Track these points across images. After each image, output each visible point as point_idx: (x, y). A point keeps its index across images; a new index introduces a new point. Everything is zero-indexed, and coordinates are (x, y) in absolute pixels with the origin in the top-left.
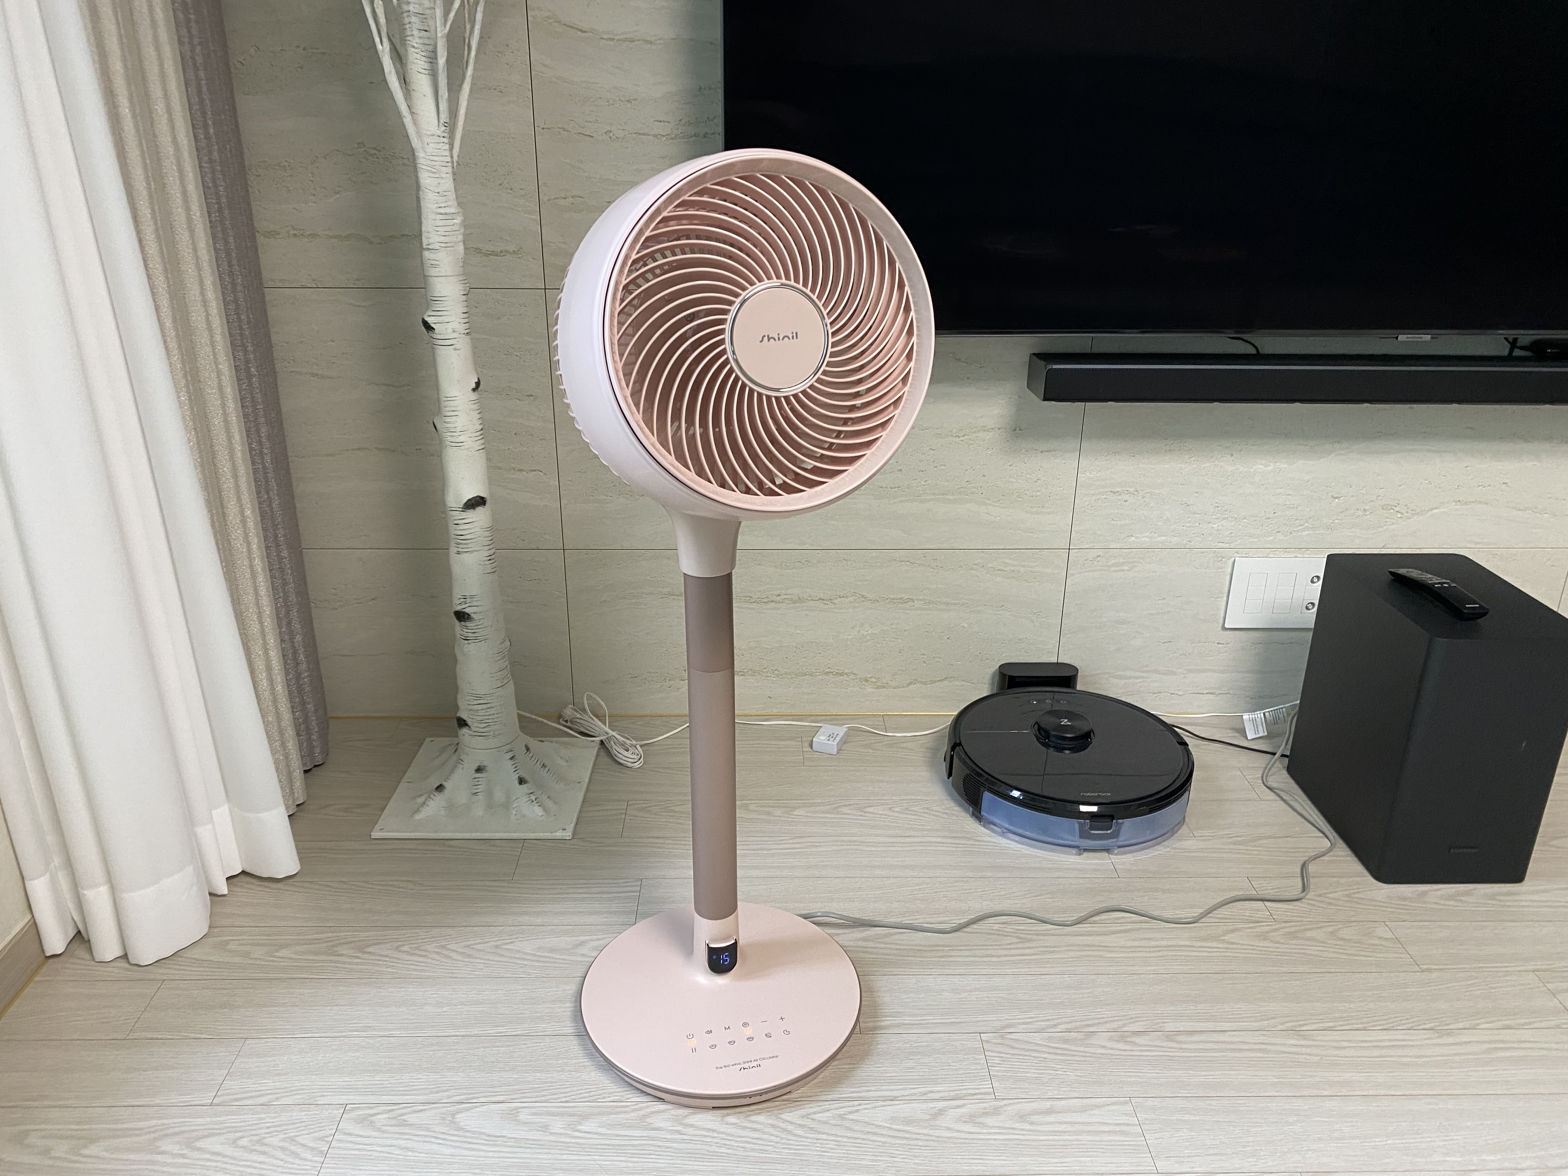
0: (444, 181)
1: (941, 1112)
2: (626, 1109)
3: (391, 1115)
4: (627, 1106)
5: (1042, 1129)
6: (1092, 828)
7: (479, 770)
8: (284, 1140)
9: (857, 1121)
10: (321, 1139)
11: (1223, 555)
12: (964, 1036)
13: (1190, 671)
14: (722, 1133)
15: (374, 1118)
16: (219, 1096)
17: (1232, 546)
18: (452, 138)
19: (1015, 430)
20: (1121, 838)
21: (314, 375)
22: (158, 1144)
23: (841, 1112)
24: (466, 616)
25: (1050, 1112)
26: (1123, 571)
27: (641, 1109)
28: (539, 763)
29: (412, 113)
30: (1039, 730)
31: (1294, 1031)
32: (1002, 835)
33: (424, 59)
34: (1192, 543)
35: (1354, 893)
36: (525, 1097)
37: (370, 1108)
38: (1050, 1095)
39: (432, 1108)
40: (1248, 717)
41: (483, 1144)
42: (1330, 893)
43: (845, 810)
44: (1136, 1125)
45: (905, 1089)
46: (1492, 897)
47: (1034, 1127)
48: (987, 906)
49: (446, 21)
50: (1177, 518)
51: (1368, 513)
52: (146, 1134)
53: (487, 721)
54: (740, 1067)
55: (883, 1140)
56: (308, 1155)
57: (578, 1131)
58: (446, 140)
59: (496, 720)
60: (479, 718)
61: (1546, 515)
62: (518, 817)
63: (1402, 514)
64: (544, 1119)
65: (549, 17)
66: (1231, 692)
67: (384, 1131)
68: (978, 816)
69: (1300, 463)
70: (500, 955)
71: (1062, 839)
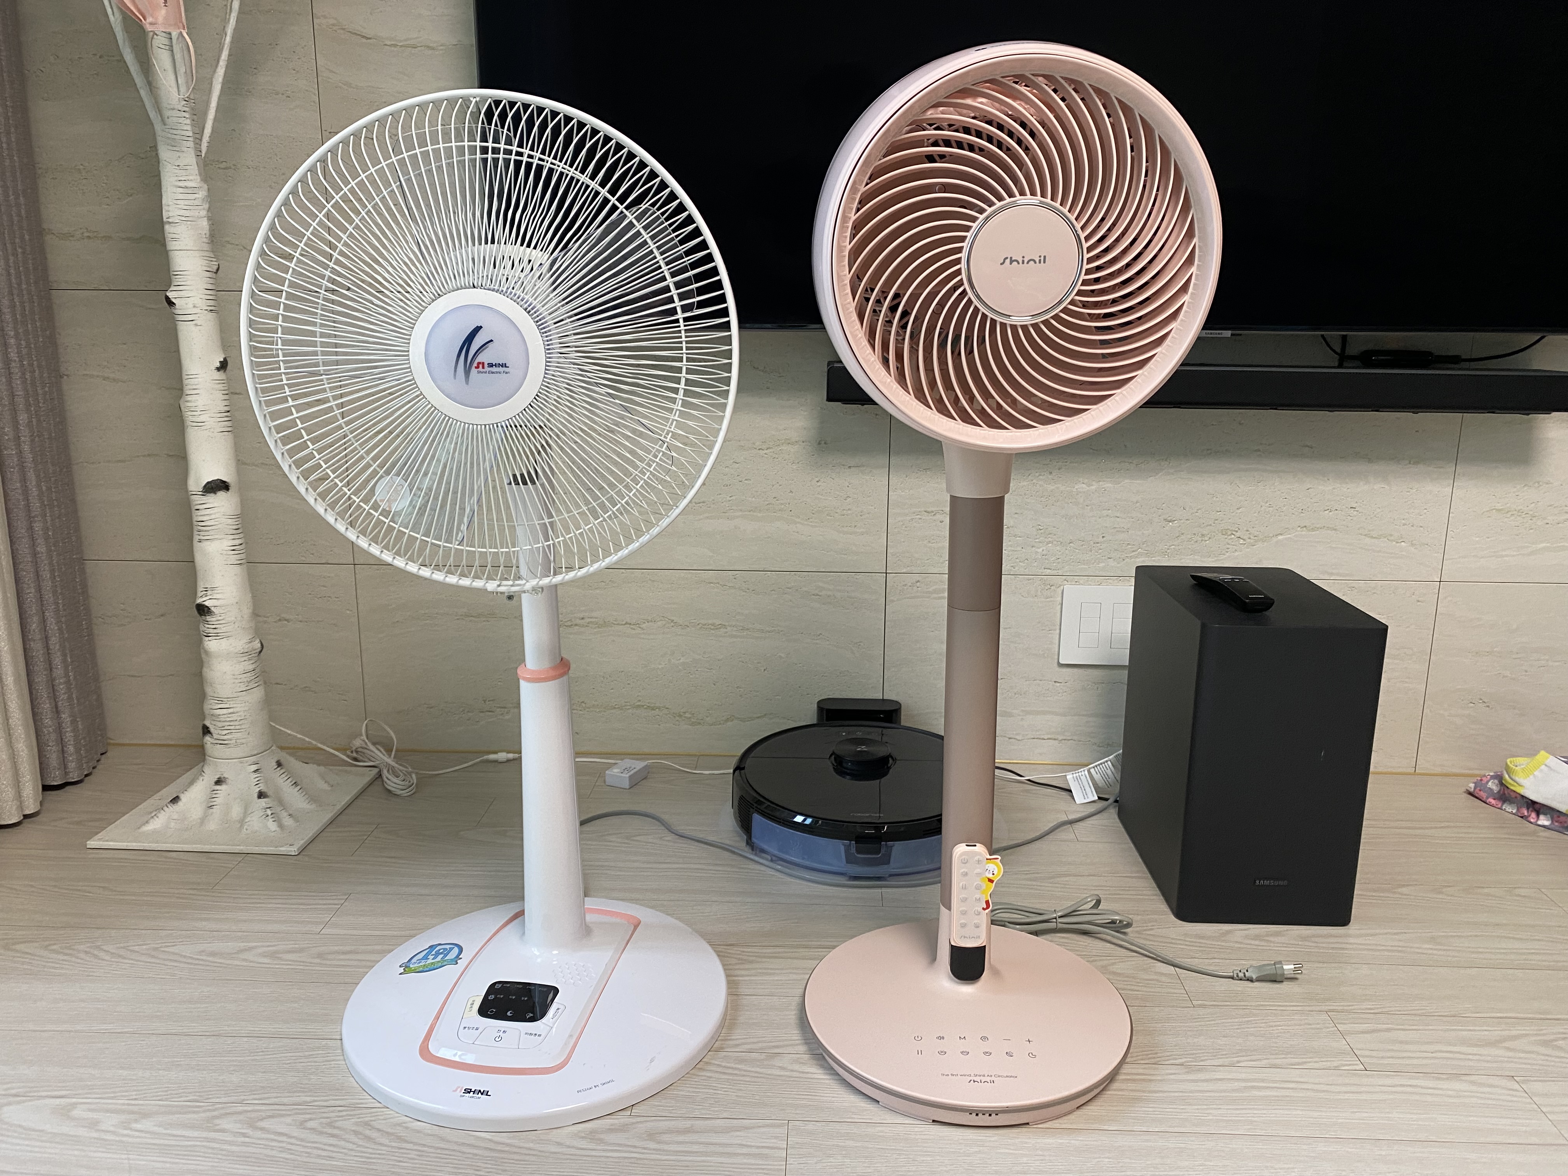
0: (186, 155)
5: (669, 1149)
6: (859, 852)
7: (219, 782)
11: (1052, 583)
13: (1027, 713)
17: (1060, 573)
19: (819, 444)
20: (894, 864)
21: (105, 379)
24: (206, 609)
25: (686, 1131)
28: (291, 779)
29: (151, 87)
30: (834, 756)
34: (1017, 568)
36: (93, 1093)
38: (696, 1114)
44: (782, 1149)
47: (661, 1146)
51: (1206, 538)
53: (229, 728)
58: (187, 115)
59: (237, 727)
60: (220, 724)
61: (1403, 543)
62: (248, 832)
63: (1244, 540)
64: (95, 1115)
65: (333, 25)
66: (1075, 738)
68: (750, 844)
69: (1126, 482)
70: (153, 956)
71: (829, 865)
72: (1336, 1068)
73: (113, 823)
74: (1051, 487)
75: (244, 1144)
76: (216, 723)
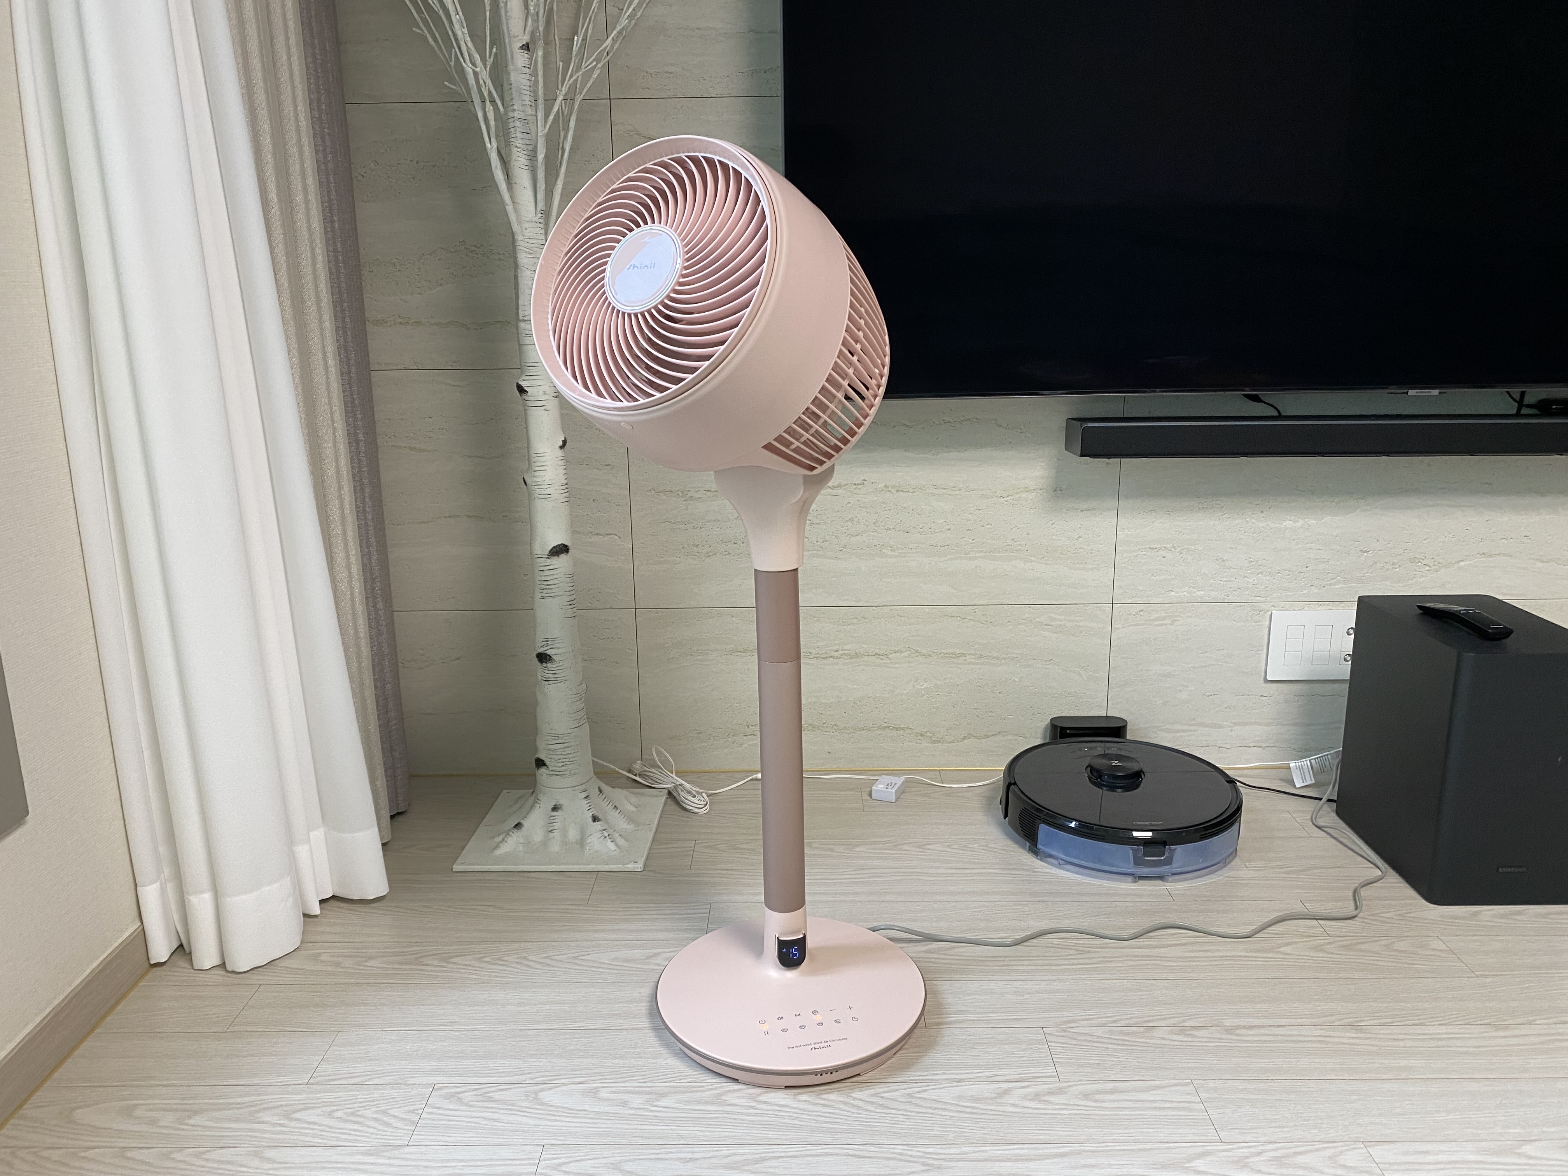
1: (1006, 1092)
2: (701, 1089)
3: (476, 1093)
4: (703, 1086)
5: (1107, 1106)
6: (1145, 855)
7: (555, 808)
8: (376, 1112)
9: (925, 1099)
10: (412, 1112)
11: (1261, 609)
12: (1027, 1030)
13: (1236, 724)
14: (795, 1108)
15: (461, 1095)
16: (314, 1078)
17: (1269, 600)
18: (547, 224)
19: (1056, 490)
20: (1174, 865)
21: (411, 449)
22: (258, 1115)
23: (909, 1091)
24: (548, 657)
25: (1112, 1092)
26: (1165, 625)
27: (716, 1088)
28: (611, 804)
29: (514, 202)
30: (1091, 770)
31: (1353, 1027)
32: (1059, 866)
33: (526, 157)
34: (1230, 597)
35: (1406, 913)
36: (605, 1079)
37: (459, 1087)
38: (1113, 1077)
39: (516, 1088)
40: (1294, 764)
41: (566, 1117)
42: (1384, 913)
43: (905, 847)
44: (1199, 1103)
45: (972, 1073)
46: (1544, 916)
47: (1098, 1104)
48: (1044, 925)
49: (545, 123)
50: (1214, 572)
51: (1397, 566)
52: (247, 1107)
53: (564, 760)
54: (811, 1047)
55: (951, 1114)
56: (400, 1125)
57: (656, 1106)
58: (541, 225)
59: (571, 760)
60: (557, 758)
62: (591, 852)
63: (1430, 567)
64: (625, 1097)
65: (630, 131)
66: (1277, 745)
67: (471, 1106)
68: (1034, 850)
69: (1328, 518)
70: (577, 964)
71: (1117, 867)
73: (463, 848)
74: (1262, 524)
75: (756, 1115)
76: (551, 756)
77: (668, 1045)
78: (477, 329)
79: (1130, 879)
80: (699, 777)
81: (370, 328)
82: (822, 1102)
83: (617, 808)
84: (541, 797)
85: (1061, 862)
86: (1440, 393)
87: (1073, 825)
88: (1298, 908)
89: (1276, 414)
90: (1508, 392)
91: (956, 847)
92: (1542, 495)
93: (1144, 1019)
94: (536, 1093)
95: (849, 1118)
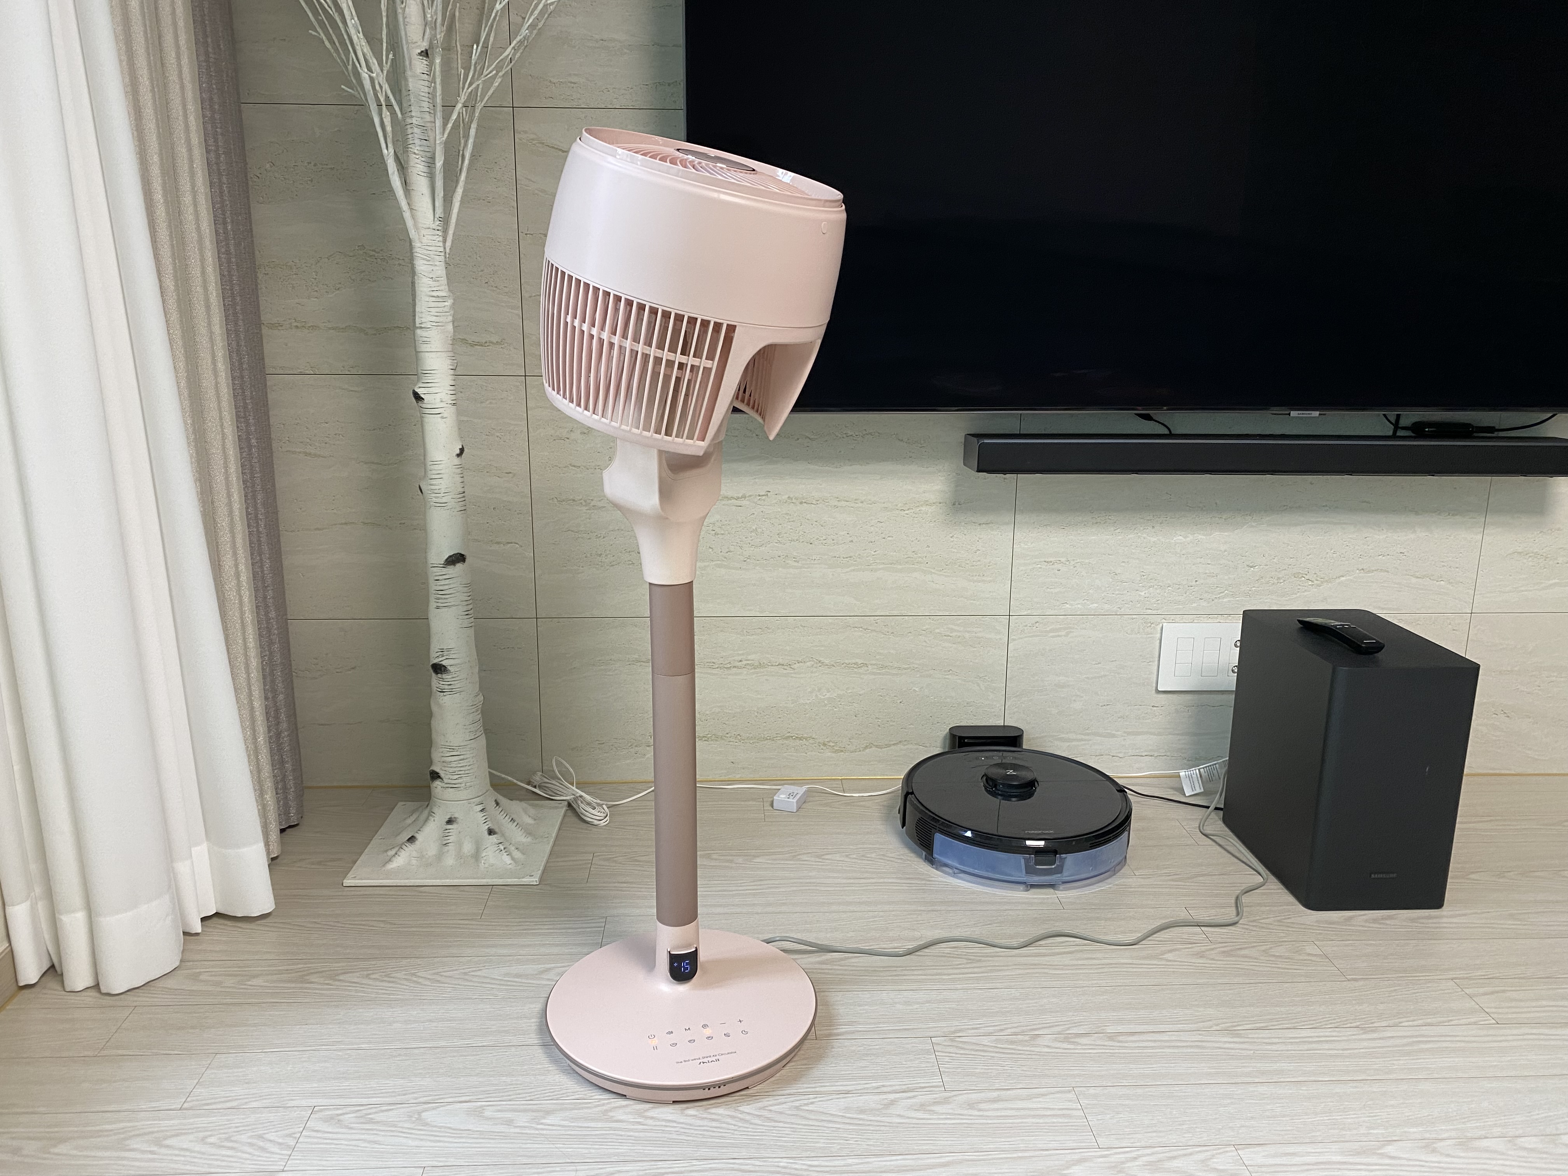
0: (438, 268)
1: (893, 1102)
2: (589, 1105)
3: (358, 1114)
4: (590, 1103)
5: (989, 1115)
6: (1037, 863)
7: (450, 821)
8: (251, 1137)
9: (812, 1111)
10: (290, 1135)
11: (1152, 621)
12: (915, 1040)
13: (1129, 733)
14: (682, 1123)
15: (341, 1117)
16: (188, 1102)
17: (1160, 612)
18: (445, 231)
19: (954, 504)
20: (1065, 873)
21: (306, 454)
22: (127, 1142)
23: (797, 1104)
24: (443, 668)
25: (997, 1100)
26: (1059, 636)
27: (603, 1105)
28: (508, 816)
29: (411, 209)
30: (987, 780)
31: (1230, 1031)
32: (954, 875)
33: (423, 163)
34: (1123, 609)
35: (1284, 919)
36: (491, 1097)
37: (338, 1109)
38: (997, 1086)
39: (400, 1108)
40: (1184, 773)
41: (449, 1137)
42: (1264, 919)
43: (805, 857)
44: (1079, 1109)
45: (860, 1084)
46: (1414, 920)
47: (981, 1113)
48: (937, 934)
49: (444, 130)
50: (1107, 586)
51: (1282, 581)
52: (115, 1134)
53: (460, 773)
54: (700, 1061)
55: (836, 1126)
56: (276, 1149)
57: (542, 1124)
58: (440, 233)
59: (467, 772)
60: (451, 770)
61: (1442, 582)
62: (486, 866)
63: (1312, 581)
64: (509, 1115)
65: (533, 139)
66: (1168, 754)
67: (351, 1128)
68: (930, 860)
69: (1216, 534)
70: (467, 980)
71: (1010, 875)
72: (1475, 1023)
73: (355, 862)
74: (1153, 539)
75: (644, 1131)
76: (446, 769)
77: (555, 1061)
78: (375, 334)
79: (1022, 887)
80: (601, 788)
81: (265, 331)
82: (709, 1116)
83: (514, 822)
84: (435, 810)
85: (956, 871)
86: (1320, 414)
87: (969, 834)
88: (1183, 915)
89: (1167, 432)
90: (1385, 415)
91: (854, 856)
92: (1417, 513)
93: (1029, 1028)
94: (419, 1113)
95: (736, 1132)
